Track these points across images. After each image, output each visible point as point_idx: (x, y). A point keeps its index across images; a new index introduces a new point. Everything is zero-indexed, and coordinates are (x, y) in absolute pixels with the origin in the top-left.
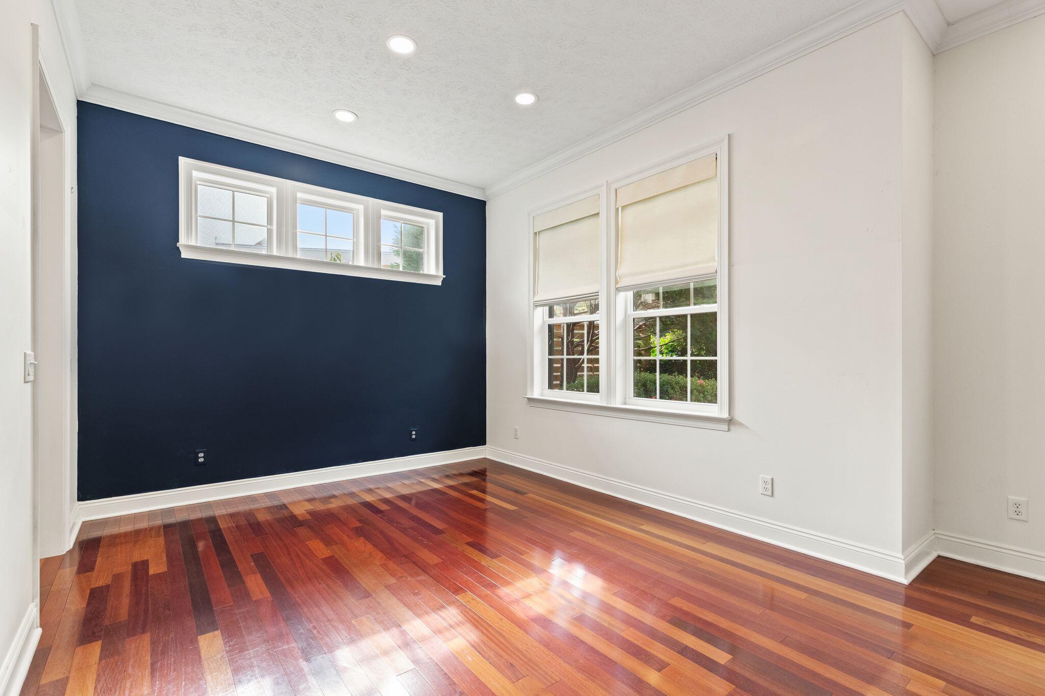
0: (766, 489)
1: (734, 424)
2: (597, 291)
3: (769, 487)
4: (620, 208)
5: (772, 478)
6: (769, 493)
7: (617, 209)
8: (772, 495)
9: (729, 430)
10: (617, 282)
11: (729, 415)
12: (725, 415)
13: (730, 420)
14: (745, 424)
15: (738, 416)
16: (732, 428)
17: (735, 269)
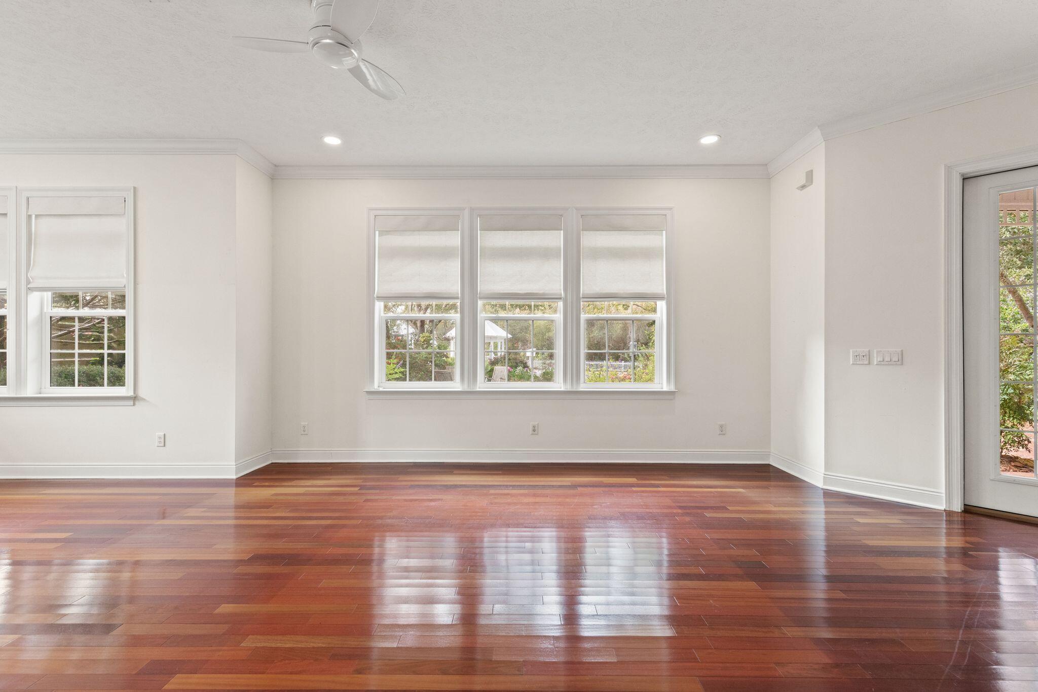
0: (160, 442)
1: (138, 400)
2: (4, 287)
3: (162, 440)
4: (33, 217)
5: (165, 434)
6: (162, 444)
7: (29, 217)
8: (164, 446)
9: (134, 404)
10: (28, 282)
11: (134, 393)
12: (131, 393)
13: (135, 397)
14: (146, 399)
15: (141, 393)
16: (137, 403)
17: (140, 287)
